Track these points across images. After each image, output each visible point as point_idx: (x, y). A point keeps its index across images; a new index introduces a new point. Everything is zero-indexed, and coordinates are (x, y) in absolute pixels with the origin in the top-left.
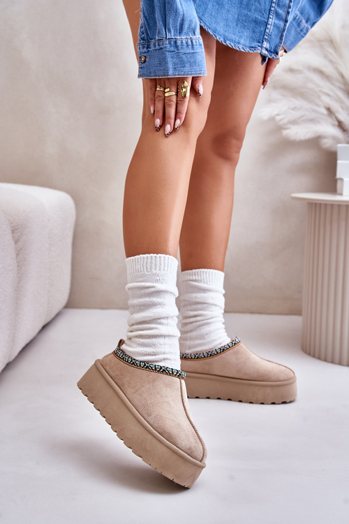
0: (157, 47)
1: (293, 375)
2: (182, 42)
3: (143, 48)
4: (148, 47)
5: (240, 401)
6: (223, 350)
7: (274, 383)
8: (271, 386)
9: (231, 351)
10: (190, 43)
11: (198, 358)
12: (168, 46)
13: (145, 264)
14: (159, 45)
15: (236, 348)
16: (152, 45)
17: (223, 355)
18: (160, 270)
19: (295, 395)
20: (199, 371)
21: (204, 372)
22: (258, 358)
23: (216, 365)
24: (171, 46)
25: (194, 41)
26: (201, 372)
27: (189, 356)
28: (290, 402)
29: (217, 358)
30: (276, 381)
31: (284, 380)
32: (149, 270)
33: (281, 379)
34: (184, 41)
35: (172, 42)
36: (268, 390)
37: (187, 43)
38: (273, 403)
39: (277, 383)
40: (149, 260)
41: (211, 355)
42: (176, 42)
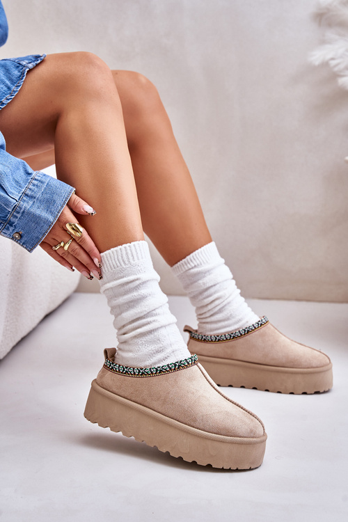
0: (19, 216)
1: (328, 361)
2: (30, 189)
3: (8, 229)
4: (11, 224)
5: (267, 390)
6: (248, 331)
7: (305, 370)
8: (302, 373)
9: (257, 333)
10: (35, 182)
11: (219, 340)
12: (25, 204)
13: (120, 257)
14: (18, 213)
15: (263, 329)
16: (12, 219)
17: (248, 337)
18: (138, 259)
19: (331, 384)
20: (220, 356)
21: (226, 357)
22: (289, 340)
23: (240, 349)
24: (28, 202)
25: (37, 178)
26: (222, 356)
27: (209, 338)
28: (324, 392)
29: (241, 341)
30: (308, 368)
31: (317, 367)
32: (127, 262)
33: (314, 365)
34: (31, 187)
35: (25, 198)
36: (299, 378)
37: (34, 185)
38: (305, 393)
39: (309, 370)
40: (124, 252)
41: (233, 337)
42: (27, 195)
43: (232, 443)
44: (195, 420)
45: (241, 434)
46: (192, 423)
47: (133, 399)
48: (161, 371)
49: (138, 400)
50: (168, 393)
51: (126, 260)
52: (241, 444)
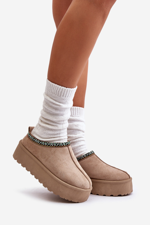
43: (71, 189)
44: (57, 173)
45: (77, 186)
46: (56, 174)
47: (34, 154)
48: (49, 145)
49: (35, 155)
50: (49, 157)
51: (59, 94)
52: (75, 190)
